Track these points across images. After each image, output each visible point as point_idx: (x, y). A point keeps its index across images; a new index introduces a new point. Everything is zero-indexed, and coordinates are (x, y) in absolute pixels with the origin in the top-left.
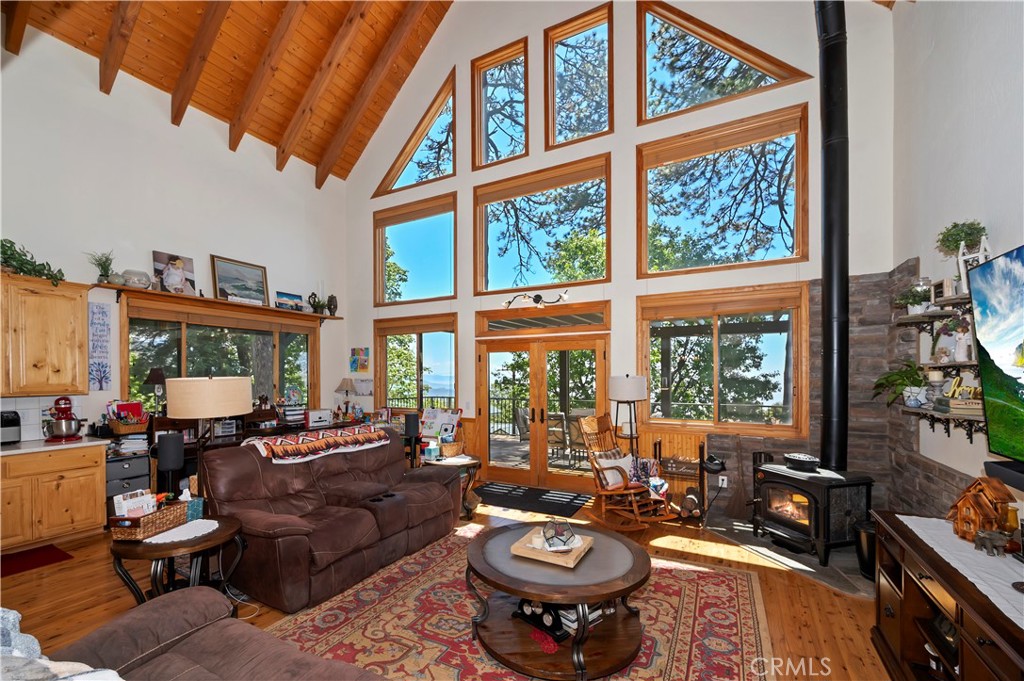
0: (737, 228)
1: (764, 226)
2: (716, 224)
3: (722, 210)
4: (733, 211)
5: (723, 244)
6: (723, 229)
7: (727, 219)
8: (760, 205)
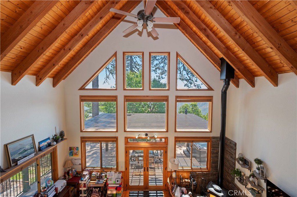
0: (159, 69)
1: (165, 70)
2: (155, 68)
3: (157, 64)
4: (159, 65)
5: (156, 72)
6: (156, 69)
7: (157, 67)
8: (165, 64)
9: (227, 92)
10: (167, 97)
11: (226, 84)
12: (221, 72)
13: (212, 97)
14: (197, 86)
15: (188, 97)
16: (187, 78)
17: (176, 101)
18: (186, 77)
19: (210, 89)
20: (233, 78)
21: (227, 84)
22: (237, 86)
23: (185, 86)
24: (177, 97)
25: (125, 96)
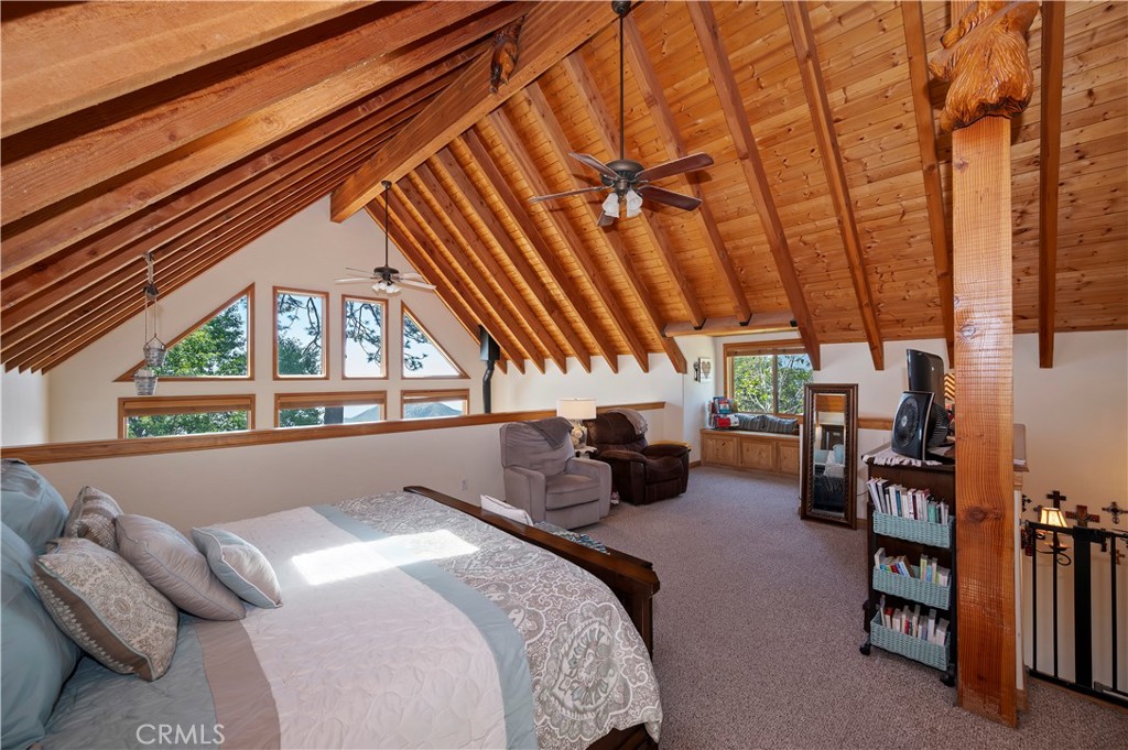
9: (492, 380)
10: (384, 393)
11: (489, 368)
12: (482, 347)
13: (467, 390)
14: (410, 361)
15: (425, 392)
16: (374, 334)
17: (404, 402)
18: (373, 331)
19: (464, 376)
20: (498, 359)
21: (491, 368)
22: (505, 371)
23: (370, 359)
24: (404, 393)
25: (278, 396)
